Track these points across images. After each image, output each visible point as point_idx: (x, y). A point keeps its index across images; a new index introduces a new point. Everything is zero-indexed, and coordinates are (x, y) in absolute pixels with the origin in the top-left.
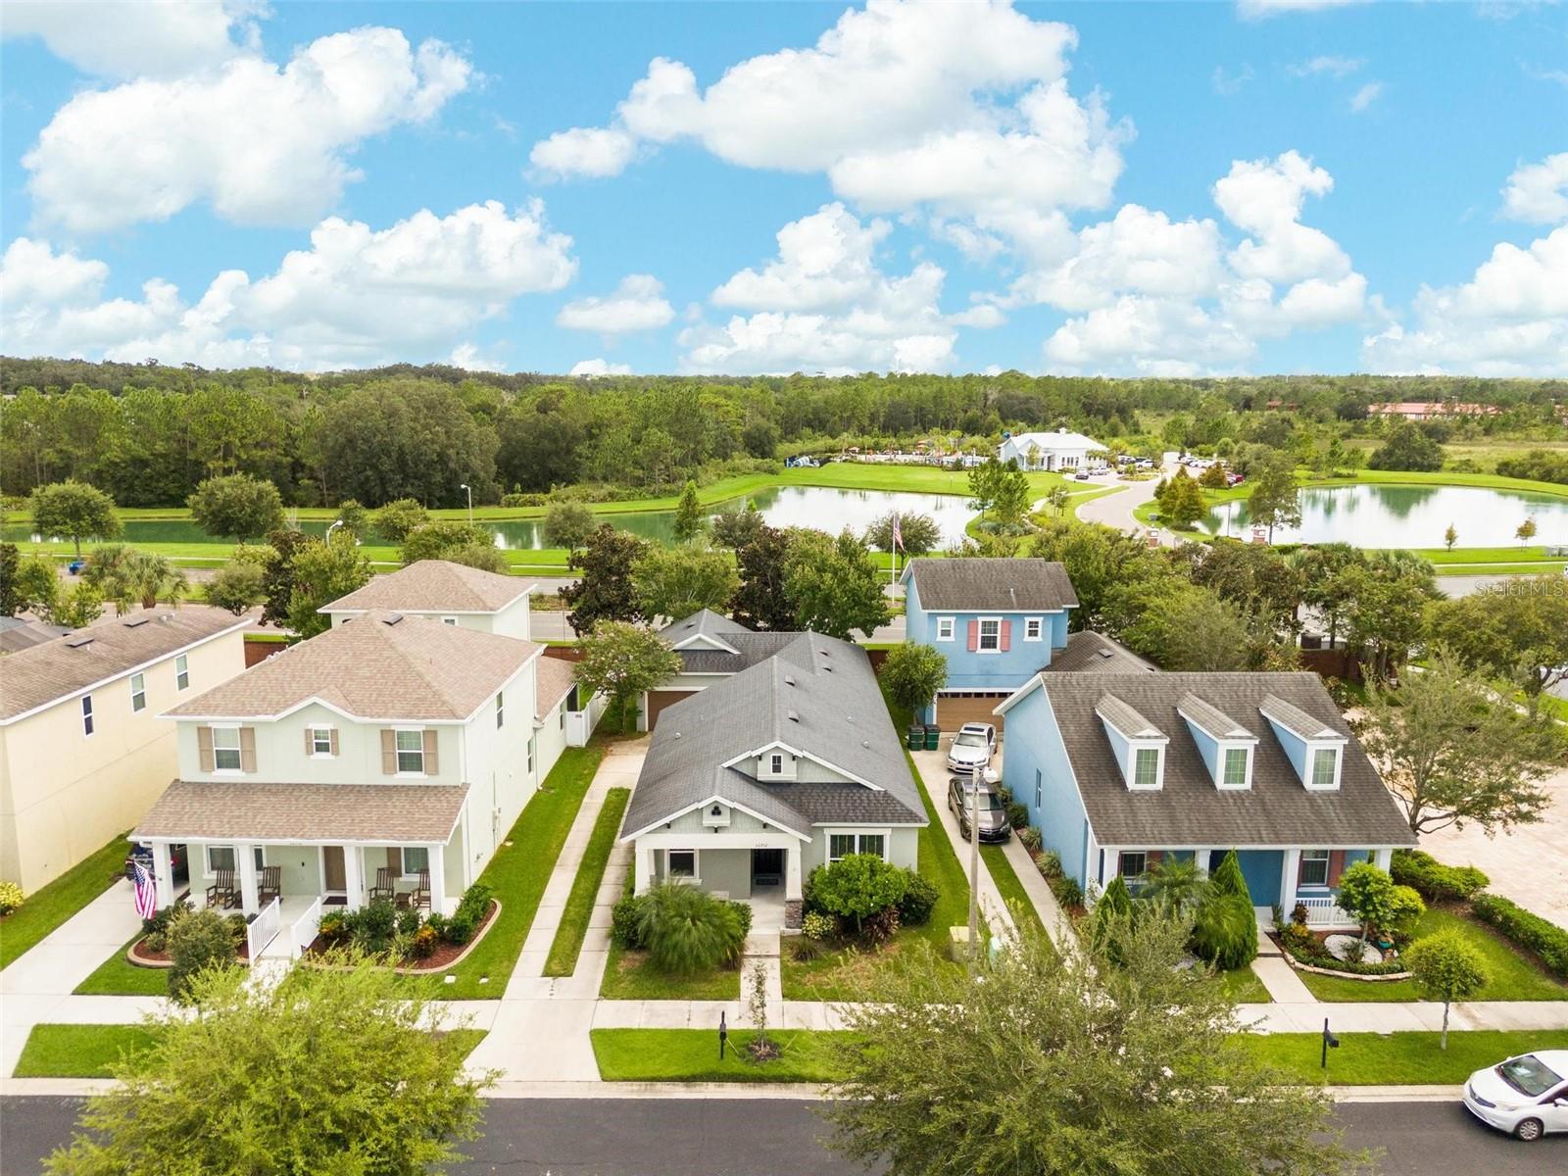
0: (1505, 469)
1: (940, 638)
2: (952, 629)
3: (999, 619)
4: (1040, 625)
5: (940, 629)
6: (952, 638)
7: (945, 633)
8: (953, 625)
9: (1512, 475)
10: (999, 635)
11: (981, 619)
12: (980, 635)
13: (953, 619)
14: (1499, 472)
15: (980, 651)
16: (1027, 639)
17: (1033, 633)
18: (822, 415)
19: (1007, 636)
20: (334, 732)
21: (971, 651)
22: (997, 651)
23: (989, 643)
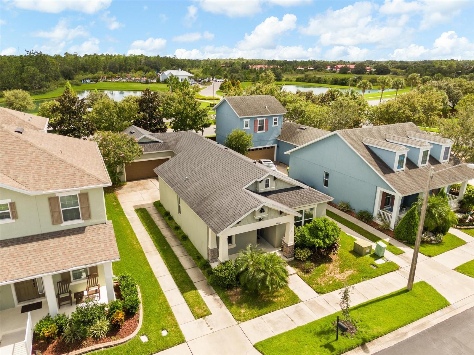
0: (298, 80)
1: (245, 128)
2: (249, 124)
3: (264, 119)
4: (278, 120)
5: (244, 124)
6: (248, 128)
7: (247, 126)
8: (249, 122)
9: (300, 82)
10: (264, 125)
11: (258, 119)
12: (258, 125)
13: (249, 120)
14: (297, 81)
15: (258, 132)
16: (274, 126)
17: (275, 123)
18: (85, 67)
19: (267, 125)
20: (13, 205)
21: (255, 131)
22: (264, 131)
23: (261, 128)
